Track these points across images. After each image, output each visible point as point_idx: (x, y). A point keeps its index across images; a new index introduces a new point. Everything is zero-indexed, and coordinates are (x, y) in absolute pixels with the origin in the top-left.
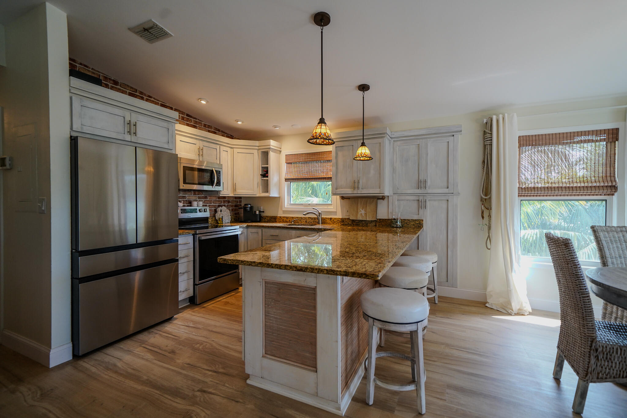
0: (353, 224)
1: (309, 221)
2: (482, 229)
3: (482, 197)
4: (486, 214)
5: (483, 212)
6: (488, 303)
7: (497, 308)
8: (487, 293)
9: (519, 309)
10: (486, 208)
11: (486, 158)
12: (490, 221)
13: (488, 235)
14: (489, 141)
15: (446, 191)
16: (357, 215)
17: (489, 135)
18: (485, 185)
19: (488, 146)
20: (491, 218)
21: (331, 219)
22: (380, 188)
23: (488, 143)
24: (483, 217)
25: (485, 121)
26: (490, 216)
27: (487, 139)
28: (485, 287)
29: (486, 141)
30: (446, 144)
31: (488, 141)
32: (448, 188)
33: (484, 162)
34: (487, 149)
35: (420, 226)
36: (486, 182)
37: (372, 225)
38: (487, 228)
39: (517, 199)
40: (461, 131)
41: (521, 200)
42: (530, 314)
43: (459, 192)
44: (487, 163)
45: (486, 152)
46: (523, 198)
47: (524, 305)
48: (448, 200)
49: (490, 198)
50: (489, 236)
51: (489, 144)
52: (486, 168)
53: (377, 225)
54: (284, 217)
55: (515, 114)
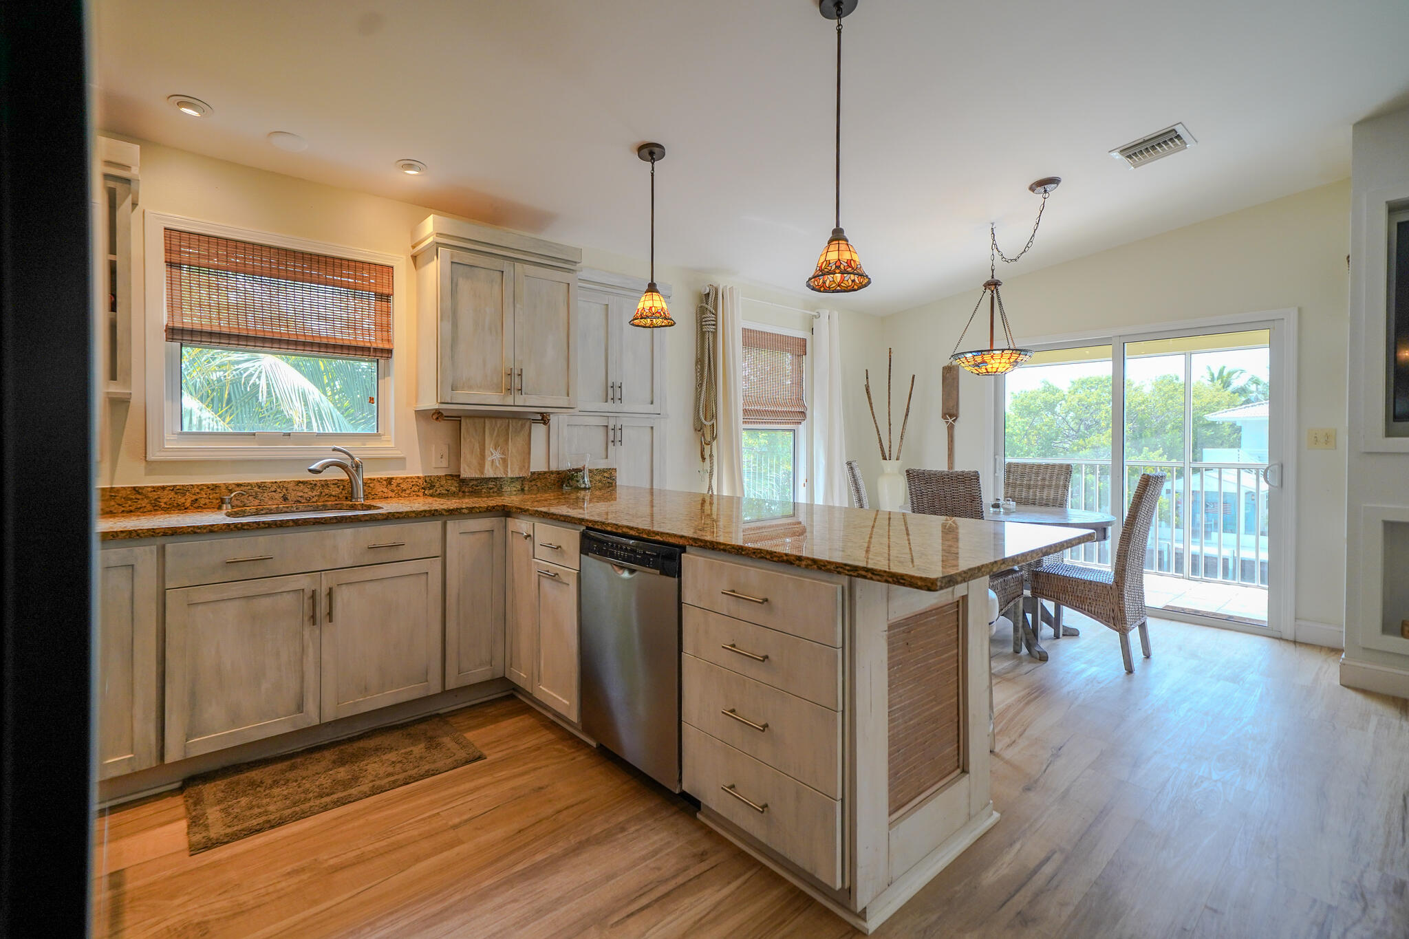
1: (301, 494)
4: (707, 454)
5: (703, 448)
11: (706, 354)
12: (712, 464)
15: (650, 409)
16: (482, 466)
19: (710, 334)
20: (713, 459)
21: (389, 481)
22: (568, 396)
23: (711, 328)
24: (703, 459)
25: (706, 290)
26: (712, 456)
27: (707, 323)
29: (705, 325)
31: (709, 325)
32: (652, 403)
33: (701, 361)
34: (707, 340)
35: (612, 483)
37: (515, 489)
39: (743, 427)
40: (669, 297)
43: (668, 413)
44: (708, 364)
45: (707, 344)
46: (747, 426)
48: (652, 428)
49: (713, 425)
51: (712, 332)
52: (708, 372)
54: (163, 488)
55: (740, 291)
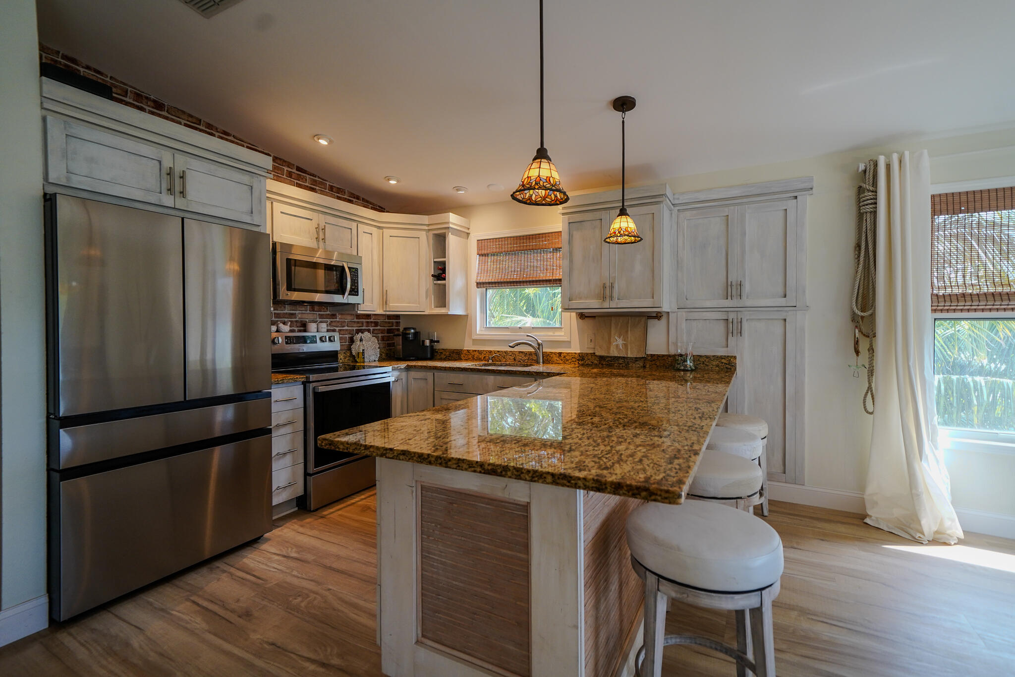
0: (602, 364)
1: (521, 358)
2: (856, 375)
3: (854, 313)
4: (864, 346)
5: (857, 341)
6: (871, 516)
7: (889, 528)
8: (865, 497)
9: (937, 532)
10: (864, 335)
11: (863, 238)
12: (873, 360)
13: (867, 385)
14: (871, 206)
15: (782, 302)
16: (609, 348)
17: (870, 194)
18: (861, 291)
19: (868, 215)
20: (874, 354)
21: (560, 354)
22: (653, 298)
23: (869, 208)
24: (857, 352)
25: (862, 167)
26: (871, 350)
27: (865, 203)
28: (862, 487)
29: (864, 205)
30: (782, 214)
31: (867, 205)
32: (785, 296)
33: (858, 246)
34: (865, 221)
35: (730, 369)
36: (864, 285)
37: (638, 365)
38: (867, 372)
39: (929, 316)
40: (812, 189)
41: (935, 319)
42: (960, 542)
43: (808, 305)
44: (865, 249)
45: (864, 227)
46: (939, 315)
47: (947, 523)
48: (785, 320)
49: (873, 316)
50: (870, 388)
51: (871, 212)
52: (864, 257)
53: (647, 366)
54: (475, 351)
55: (926, 152)
